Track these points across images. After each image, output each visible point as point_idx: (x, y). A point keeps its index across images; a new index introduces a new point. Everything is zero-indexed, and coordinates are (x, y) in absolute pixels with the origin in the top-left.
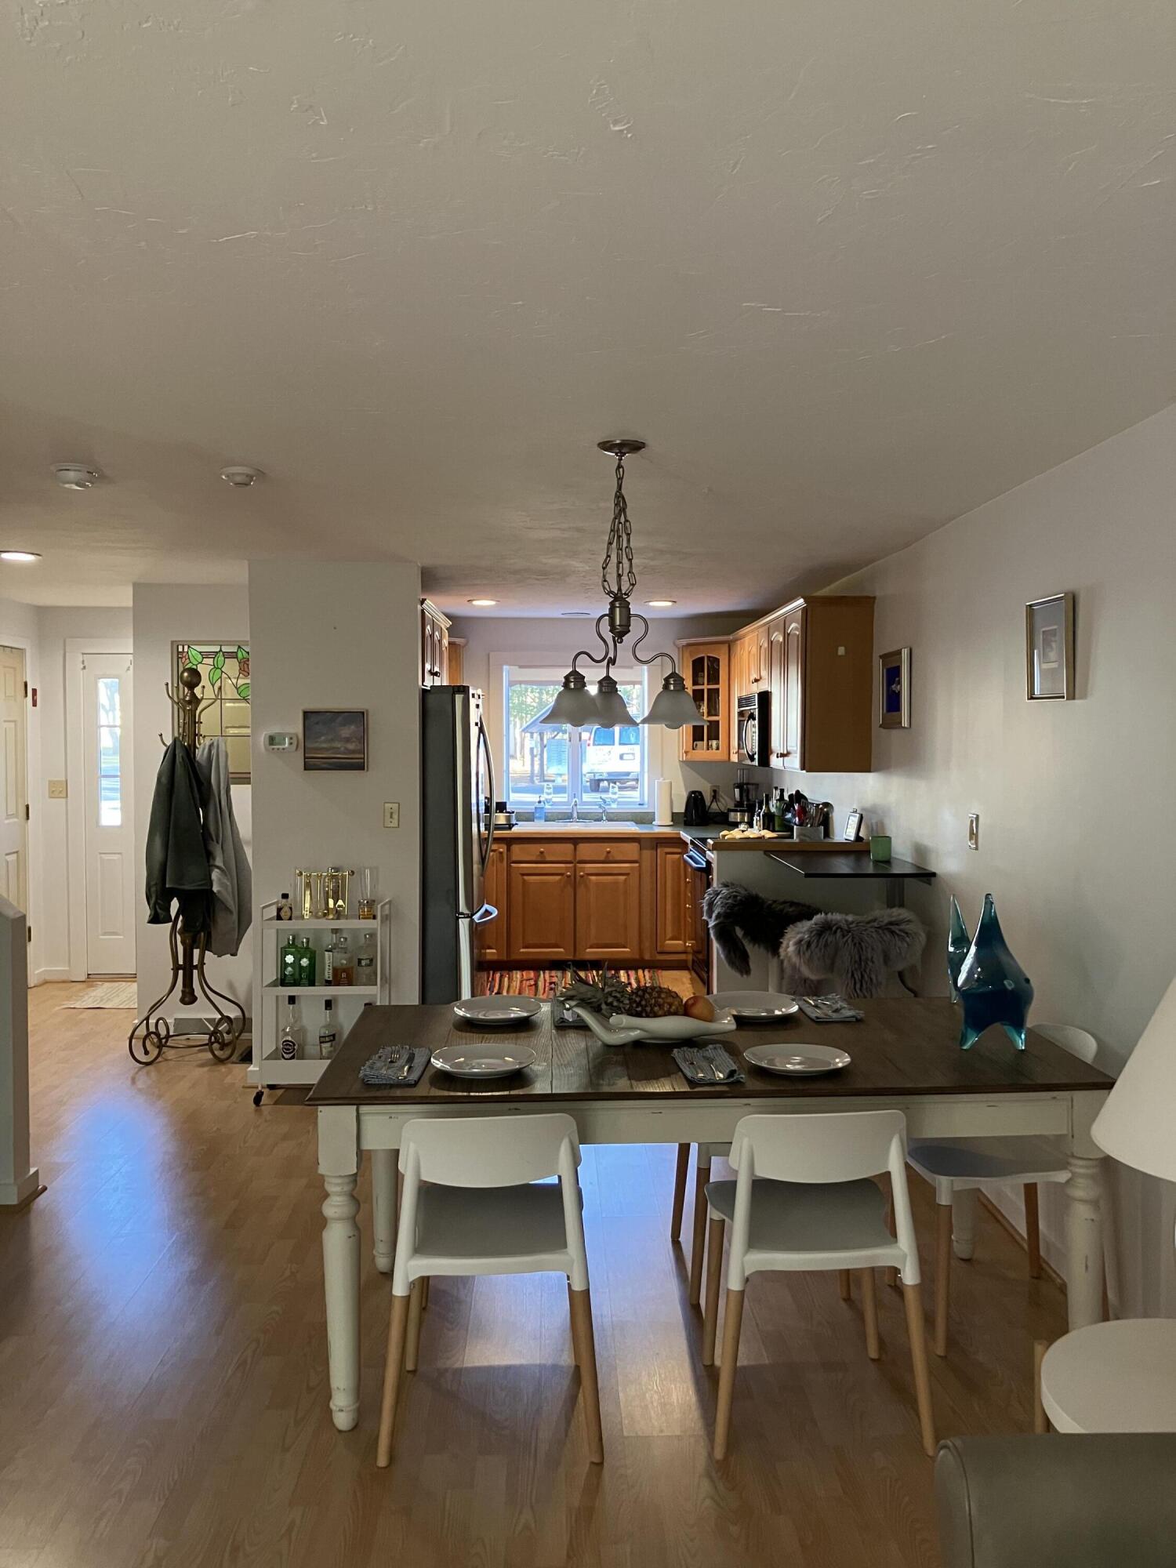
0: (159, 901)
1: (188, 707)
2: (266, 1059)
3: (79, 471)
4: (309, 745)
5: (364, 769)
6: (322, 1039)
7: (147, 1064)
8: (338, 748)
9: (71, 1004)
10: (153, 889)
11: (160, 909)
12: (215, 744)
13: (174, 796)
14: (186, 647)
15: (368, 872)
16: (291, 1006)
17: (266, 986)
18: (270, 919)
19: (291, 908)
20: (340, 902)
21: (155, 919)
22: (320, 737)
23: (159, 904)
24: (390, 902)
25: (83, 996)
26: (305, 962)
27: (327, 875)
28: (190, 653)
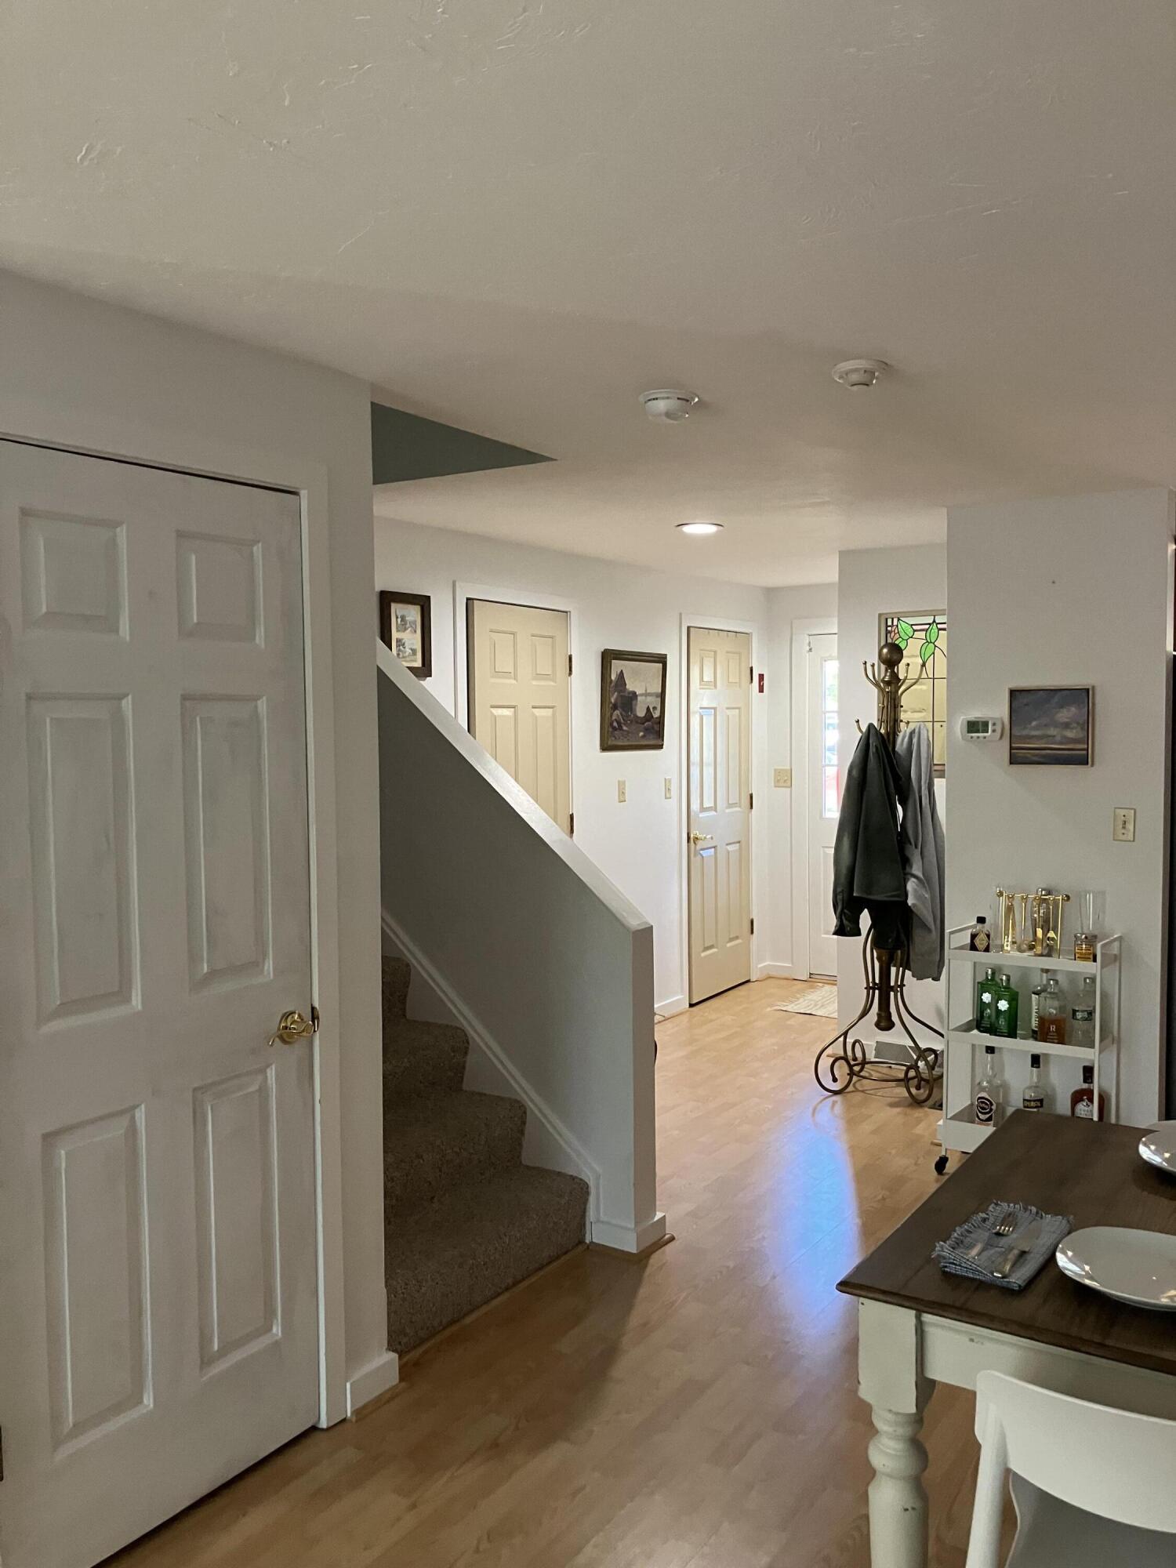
0: (846, 911)
1: (891, 690)
2: (950, 1119)
3: (668, 398)
4: (1016, 732)
5: (1087, 764)
6: (1027, 1103)
7: (836, 1093)
8: (1054, 736)
9: (785, 1006)
10: (839, 897)
11: (846, 919)
12: (917, 731)
13: (865, 793)
14: (895, 620)
15: (1090, 897)
16: (989, 1056)
17: (953, 1030)
18: (962, 948)
19: (988, 936)
20: (1051, 934)
21: (840, 931)
22: (1030, 723)
23: (845, 913)
24: (1120, 939)
25: (798, 999)
26: (1003, 1006)
27: (1035, 898)
28: (899, 626)
